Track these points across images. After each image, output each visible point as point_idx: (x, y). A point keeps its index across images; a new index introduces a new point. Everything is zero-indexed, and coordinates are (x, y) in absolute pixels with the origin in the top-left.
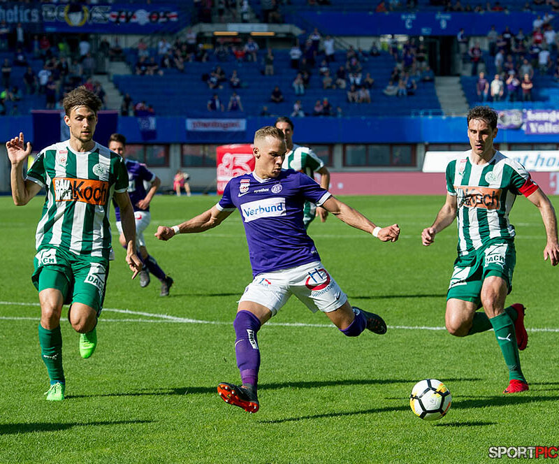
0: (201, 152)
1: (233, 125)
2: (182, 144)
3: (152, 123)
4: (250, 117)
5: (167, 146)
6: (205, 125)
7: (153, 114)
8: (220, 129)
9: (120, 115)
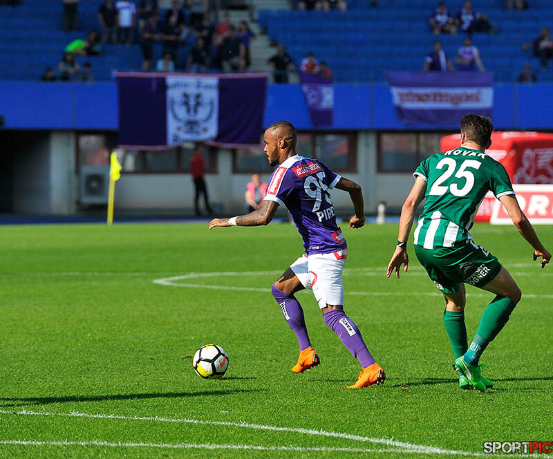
0: (413, 147)
1: (468, 98)
2: (379, 133)
3: (328, 97)
4: (500, 84)
5: (352, 136)
6: (420, 98)
7: (327, 82)
8: (447, 105)
9: (271, 81)
